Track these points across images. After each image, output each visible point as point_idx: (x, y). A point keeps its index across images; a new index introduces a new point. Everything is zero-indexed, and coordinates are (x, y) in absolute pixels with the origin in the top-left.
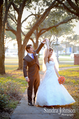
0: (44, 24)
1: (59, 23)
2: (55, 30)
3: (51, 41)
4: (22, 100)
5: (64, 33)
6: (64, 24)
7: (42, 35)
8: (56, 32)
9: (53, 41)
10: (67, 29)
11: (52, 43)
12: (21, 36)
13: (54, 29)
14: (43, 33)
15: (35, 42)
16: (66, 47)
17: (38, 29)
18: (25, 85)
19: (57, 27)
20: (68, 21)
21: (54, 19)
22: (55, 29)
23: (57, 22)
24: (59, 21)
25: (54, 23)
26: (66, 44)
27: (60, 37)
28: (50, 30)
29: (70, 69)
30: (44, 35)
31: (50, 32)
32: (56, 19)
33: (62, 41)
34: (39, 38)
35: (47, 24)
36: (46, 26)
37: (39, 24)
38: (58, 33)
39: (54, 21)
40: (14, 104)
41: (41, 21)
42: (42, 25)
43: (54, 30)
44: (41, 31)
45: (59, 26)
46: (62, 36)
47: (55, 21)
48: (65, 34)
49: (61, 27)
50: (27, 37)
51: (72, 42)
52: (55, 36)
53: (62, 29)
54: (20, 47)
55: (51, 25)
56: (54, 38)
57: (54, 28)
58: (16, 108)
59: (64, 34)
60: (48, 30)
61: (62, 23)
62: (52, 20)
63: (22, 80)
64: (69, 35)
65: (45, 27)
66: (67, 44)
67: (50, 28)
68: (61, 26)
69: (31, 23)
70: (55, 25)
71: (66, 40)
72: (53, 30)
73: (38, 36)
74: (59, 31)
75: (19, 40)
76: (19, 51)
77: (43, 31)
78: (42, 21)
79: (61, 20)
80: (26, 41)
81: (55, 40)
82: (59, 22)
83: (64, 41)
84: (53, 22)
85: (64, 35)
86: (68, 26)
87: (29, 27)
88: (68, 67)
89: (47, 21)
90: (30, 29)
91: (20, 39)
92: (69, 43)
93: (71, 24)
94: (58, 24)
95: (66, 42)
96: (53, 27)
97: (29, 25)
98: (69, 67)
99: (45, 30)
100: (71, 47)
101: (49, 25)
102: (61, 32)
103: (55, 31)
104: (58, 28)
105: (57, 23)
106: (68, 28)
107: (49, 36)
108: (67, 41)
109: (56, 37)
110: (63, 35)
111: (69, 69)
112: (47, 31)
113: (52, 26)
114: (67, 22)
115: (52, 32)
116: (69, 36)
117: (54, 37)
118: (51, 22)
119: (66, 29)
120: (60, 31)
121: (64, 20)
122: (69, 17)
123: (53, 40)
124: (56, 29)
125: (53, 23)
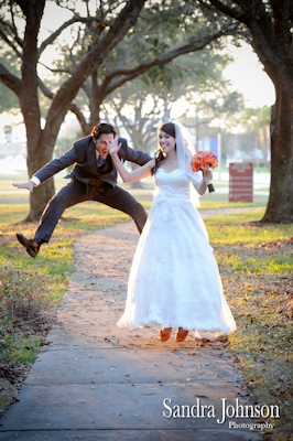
0: (121, 52)
1: (173, 52)
2: (159, 77)
3: (143, 116)
4: (52, 331)
5: (189, 87)
6: (191, 53)
7: (112, 94)
8: (161, 83)
9: (151, 116)
10: (203, 73)
11: (149, 122)
12: (37, 97)
13: (155, 71)
14: (116, 87)
15: (88, 121)
16: (197, 139)
17: (99, 73)
18: (59, 276)
19: (167, 66)
20: (208, 43)
21: (154, 36)
22: (159, 71)
23: (166, 46)
24: (174, 41)
25: (155, 51)
26: (197, 126)
27: (175, 100)
28: (140, 76)
29: (217, 217)
30: (119, 95)
31: (140, 81)
32: (161, 35)
33: (184, 115)
34: (101, 106)
35: (131, 55)
36: (128, 61)
37: (102, 55)
38: (169, 88)
39: (156, 42)
40: (28, 348)
41: (110, 42)
42: (112, 58)
43: (155, 76)
44: (108, 80)
45: (174, 60)
46: (183, 97)
47: (160, 41)
48: (194, 90)
49: (182, 66)
50: (61, 100)
51: (216, 119)
52: (157, 98)
53: (186, 71)
54: (36, 139)
55: (145, 59)
56: (156, 106)
57: (156, 67)
58: (36, 363)
59: (189, 91)
60: (132, 74)
61: (183, 50)
62: (147, 40)
63: (47, 260)
64: (207, 93)
65: (125, 64)
66: (202, 126)
67: (142, 69)
68: (182, 60)
69: (71, 50)
70: (160, 58)
71: (197, 111)
72: (150, 75)
73: (99, 96)
74: (174, 81)
75: (29, 114)
76: (29, 152)
77: (115, 81)
78: (116, 44)
79: (181, 38)
80: (55, 118)
81: (159, 113)
82: (173, 47)
83: (188, 116)
84: (152, 46)
85: (192, 93)
86: (204, 60)
87: (62, 64)
88: (207, 209)
89: (129, 43)
90: (68, 71)
91: (34, 109)
92: (206, 122)
93: (216, 52)
94: (171, 55)
95: (197, 118)
96: (154, 64)
97: (63, 58)
98: (212, 211)
99: (123, 77)
100: (214, 138)
101: (138, 58)
102: (179, 84)
103: (161, 80)
104: (168, 70)
105: (167, 50)
106: (204, 67)
107: (136, 99)
108: (201, 115)
109: (161, 102)
110: (188, 95)
111: (213, 217)
112: (130, 79)
113: (149, 62)
114: (202, 48)
115: (147, 82)
116: (209, 96)
117: (156, 102)
118: (143, 48)
119: (197, 73)
120: (179, 80)
121: (193, 38)
122: (208, 30)
123: (152, 112)
124: (163, 73)
125: (151, 50)
